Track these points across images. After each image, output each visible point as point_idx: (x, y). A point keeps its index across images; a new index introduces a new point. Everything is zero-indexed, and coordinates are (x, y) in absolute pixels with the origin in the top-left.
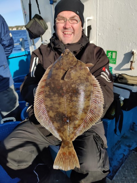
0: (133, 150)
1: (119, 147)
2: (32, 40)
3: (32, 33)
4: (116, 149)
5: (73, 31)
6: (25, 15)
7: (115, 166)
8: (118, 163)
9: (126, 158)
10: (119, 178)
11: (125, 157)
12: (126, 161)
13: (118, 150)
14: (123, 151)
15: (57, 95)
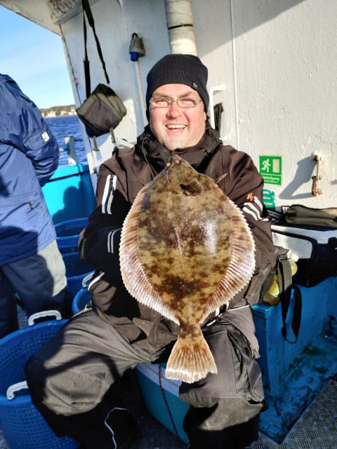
0: (330, 378)
1: (299, 373)
2: (92, 139)
3: (92, 125)
4: (291, 378)
5: (186, 122)
6: (77, 85)
7: (289, 414)
8: (296, 407)
9: (313, 397)
10: (296, 440)
11: (311, 394)
12: (313, 402)
13: (297, 378)
14: (307, 380)
15: (163, 243)
